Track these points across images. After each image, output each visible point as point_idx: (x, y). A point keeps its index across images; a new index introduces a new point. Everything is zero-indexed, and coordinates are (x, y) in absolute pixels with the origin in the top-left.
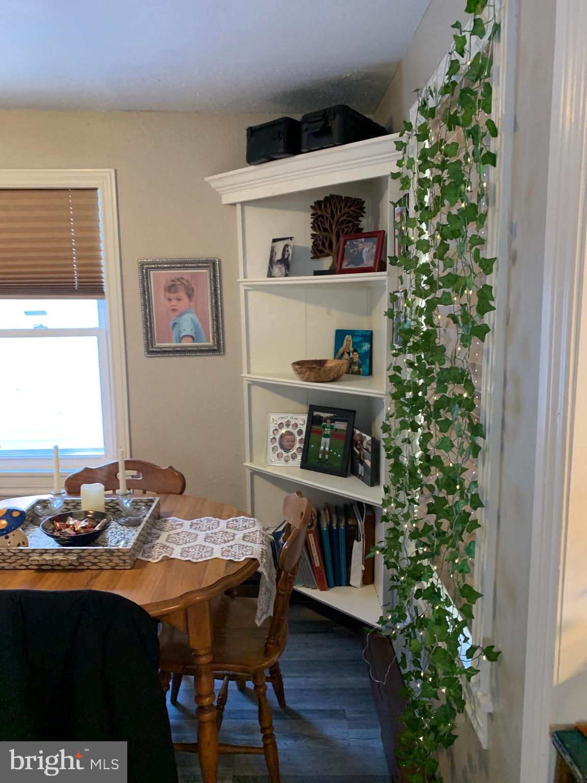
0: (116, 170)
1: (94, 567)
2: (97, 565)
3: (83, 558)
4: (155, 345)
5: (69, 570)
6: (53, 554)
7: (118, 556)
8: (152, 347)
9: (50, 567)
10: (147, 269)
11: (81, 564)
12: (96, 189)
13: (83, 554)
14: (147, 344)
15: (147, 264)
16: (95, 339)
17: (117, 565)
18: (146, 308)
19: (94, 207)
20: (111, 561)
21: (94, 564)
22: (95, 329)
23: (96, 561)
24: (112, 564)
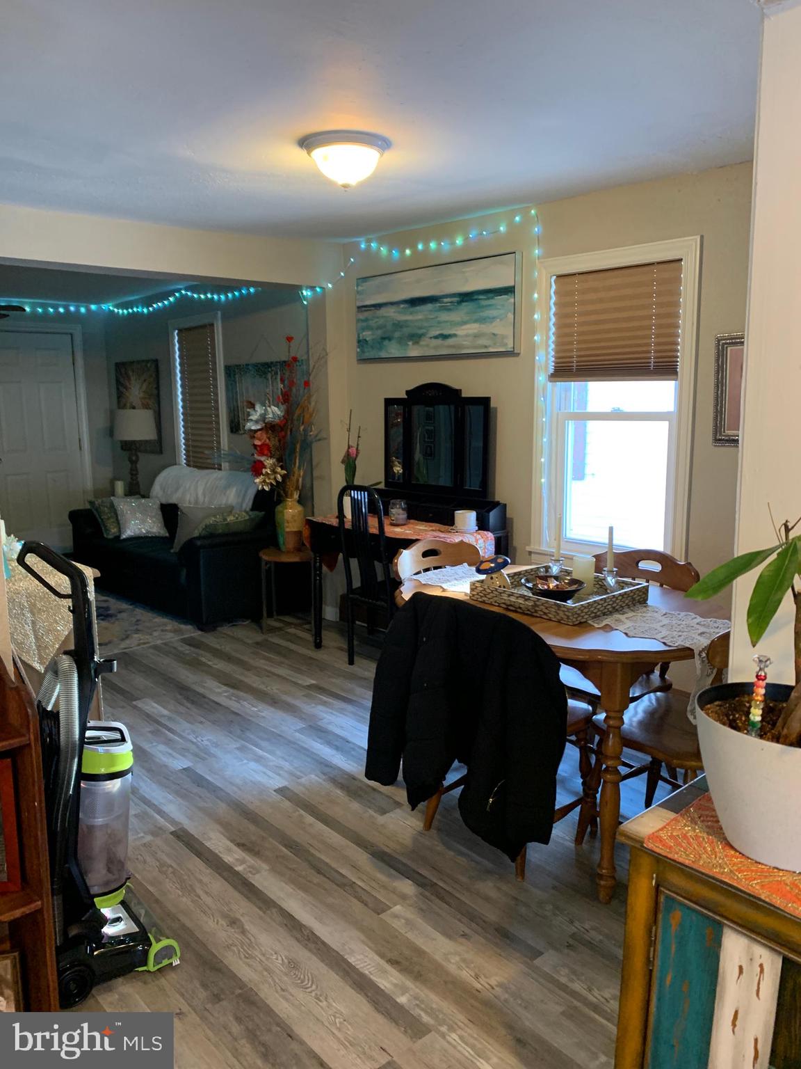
0: (702, 237)
1: (545, 617)
2: (547, 616)
3: (537, 606)
4: (724, 432)
5: (527, 614)
6: (517, 597)
7: (564, 611)
8: (721, 435)
9: (514, 609)
10: (724, 344)
11: (536, 611)
12: (681, 260)
13: (538, 603)
14: (715, 433)
15: (724, 340)
16: (666, 424)
17: (562, 619)
18: (718, 390)
19: (678, 280)
20: (558, 614)
21: (545, 614)
22: (669, 413)
23: (546, 611)
24: (558, 617)
